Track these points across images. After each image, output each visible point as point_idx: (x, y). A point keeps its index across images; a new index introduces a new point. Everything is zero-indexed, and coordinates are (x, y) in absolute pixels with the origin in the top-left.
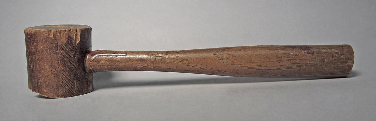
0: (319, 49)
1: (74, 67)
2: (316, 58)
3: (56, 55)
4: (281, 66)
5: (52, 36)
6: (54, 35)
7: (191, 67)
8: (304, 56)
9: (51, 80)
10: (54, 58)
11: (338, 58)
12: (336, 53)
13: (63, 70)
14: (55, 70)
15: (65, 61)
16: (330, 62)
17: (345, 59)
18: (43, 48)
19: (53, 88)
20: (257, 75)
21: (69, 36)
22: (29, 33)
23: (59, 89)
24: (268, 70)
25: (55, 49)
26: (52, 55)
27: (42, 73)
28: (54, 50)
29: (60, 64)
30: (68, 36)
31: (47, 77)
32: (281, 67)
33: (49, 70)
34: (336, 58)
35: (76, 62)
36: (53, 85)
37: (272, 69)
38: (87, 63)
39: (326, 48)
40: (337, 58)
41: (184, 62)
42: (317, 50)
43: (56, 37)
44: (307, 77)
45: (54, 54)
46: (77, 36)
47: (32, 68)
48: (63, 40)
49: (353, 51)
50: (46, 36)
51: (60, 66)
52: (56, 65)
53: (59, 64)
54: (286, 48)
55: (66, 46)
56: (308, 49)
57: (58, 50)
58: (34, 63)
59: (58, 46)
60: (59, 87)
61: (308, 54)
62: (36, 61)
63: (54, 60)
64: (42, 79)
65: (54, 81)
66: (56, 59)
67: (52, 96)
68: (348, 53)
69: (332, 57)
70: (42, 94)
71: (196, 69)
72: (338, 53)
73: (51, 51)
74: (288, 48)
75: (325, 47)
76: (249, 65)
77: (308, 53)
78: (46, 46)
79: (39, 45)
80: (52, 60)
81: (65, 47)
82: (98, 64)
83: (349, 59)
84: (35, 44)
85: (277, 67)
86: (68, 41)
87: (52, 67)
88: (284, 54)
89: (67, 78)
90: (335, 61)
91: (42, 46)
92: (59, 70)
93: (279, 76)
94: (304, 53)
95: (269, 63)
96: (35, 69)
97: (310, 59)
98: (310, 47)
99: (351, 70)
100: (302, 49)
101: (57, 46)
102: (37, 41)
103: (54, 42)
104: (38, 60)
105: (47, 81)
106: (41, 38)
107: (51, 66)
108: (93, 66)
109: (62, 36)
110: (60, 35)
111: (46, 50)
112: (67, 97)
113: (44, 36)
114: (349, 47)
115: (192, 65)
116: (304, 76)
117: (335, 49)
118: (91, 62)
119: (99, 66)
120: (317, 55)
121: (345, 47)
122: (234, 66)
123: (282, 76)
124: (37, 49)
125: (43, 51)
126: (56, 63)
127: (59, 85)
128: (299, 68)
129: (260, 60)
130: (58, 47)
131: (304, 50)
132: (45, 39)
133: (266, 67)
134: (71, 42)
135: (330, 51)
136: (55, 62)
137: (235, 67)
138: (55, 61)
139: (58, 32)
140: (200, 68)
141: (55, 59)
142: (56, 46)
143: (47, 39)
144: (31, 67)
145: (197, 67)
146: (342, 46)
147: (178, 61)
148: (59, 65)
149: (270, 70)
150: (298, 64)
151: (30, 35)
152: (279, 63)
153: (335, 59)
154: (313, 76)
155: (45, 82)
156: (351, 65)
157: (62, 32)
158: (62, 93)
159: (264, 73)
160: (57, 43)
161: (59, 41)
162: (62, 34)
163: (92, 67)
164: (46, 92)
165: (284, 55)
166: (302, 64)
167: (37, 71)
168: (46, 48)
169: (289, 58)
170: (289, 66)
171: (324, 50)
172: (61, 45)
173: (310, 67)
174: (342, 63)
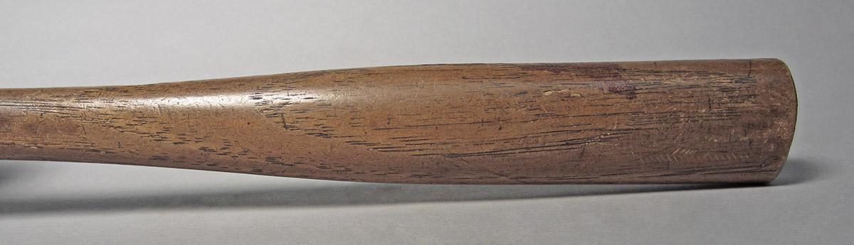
0: (656, 73)
2: (645, 110)
4: (506, 140)
7: (168, 144)
8: (598, 102)
11: (731, 110)
12: (724, 90)
16: (701, 126)
17: (761, 112)
20: (420, 177)
24: (459, 155)
32: (508, 146)
34: (723, 109)
37: (471, 155)
39: (685, 72)
40: (729, 109)
41: (142, 129)
42: (651, 78)
44: (616, 183)
49: (790, 80)
54: (530, 72)
56: (615, 76)
61: (614, 95)
68: (771, 88)
69: (710, 104)
71: (192, 152)
72: (733, 90)
74: (536, 72)
75: (683, 68)
76: (381, 138)
77: (613, 91)
83: (775, 112)
85: (492, 147)
88: (517, 94)
90: (721, 123)
93: (504, 178)
94: (596, 91)
95: (461, 130)
97: (618, 114)
98: (624, 67)
99: (786, 154)
100: (592, 77)
114: (777, 67)
115: (172, 137)
116: (602, 179)
117: (720, 75)
120: (650, 96)
121: (762, 67)
122: (327, 140)
123: (516, 178)
128: (576, 150)
129: (425, 117)
131: (599, 78)
133: (450, 146)
135: (702, 83)
137: (332, 147)
140: (204, 149)
145: (194, 146)
146: (750, 65)
147: (123, 125)
149: (465, 155)
150: (572, 132)
152: (500, 129)
153: (720, 114)
154: (637, 179)
156: (785, 136)
159: (447, 170)
165: (517, 99)
166: (592, 133)
169: (537, 112)
170: (537, 142)
171: (679, 80)
173: (622, 145)
174: (749, 127)
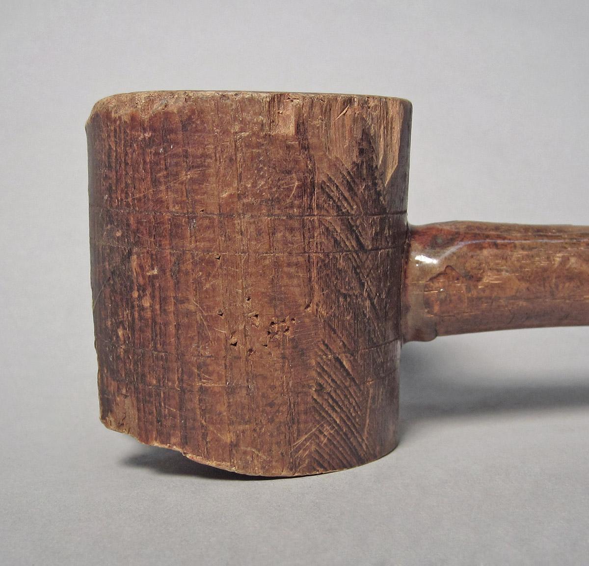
1: (372, 304)
3: (298, 237)
5: (288, 129)
6: (298, 126)
9: (265, 378)
10: (290, 253)
13: (328, 324)
14: (288, 323)
15: (340, 271)
18: (231, 196)
19: (271, 421)
21: (366, 134)
22: (145, 117)
23: (302, 426)
25: (296, 202)
26: (279, 235)
27: (219, 339)
28: (292, 206)
29: (316, 287)
30: (360, 136)
31: (241, 363)
33: (257, 322)
35: (379, 280)
36: (271, 405)
38: (410, 288)
43: (309, 135)
45: (292, 230)
46: (389, 137)
47: (148, 314)
48: (336, 153)
50: (256, 128)
51: (316, 299)
52: (297, 290)
53: (312, 288)
55: (350, 189)
57: (310, 207)
58: (171, 284)
59: (313, 184)
60: (303, 417)
62: (187, 273)
63: (289, 265)
64: (210, 374)
65: (278, 384)
66: (301, 259)
67: (263, 468)
70: (208, 457)
73: (277, 212)
78: (254, 185)
79: (212, 185)
80: (277, 264)
81: (347, 194)
82: (469, 289)
84: (186, 176)
86: (359, 161)
87: (275, 307)
89: (341, 364)
91: (229, 185)
92: (307, 320)
96: (171, 317)
101: (307, 188)
102: (204, 156)
103: (296, 162)
104: (195, 264)
105: (243, 382)
106: (228, 141)
107: (273, 299)
108: (442, 302)
109: (332, 131)
110: (328, 126)
111: (249, 207)
112: (334, 469)
113: (242, 130)
118: (431, 279)
119: (471, 300)
124: (195, 202)
125: (230, 216)
126: (295, 281)
127: (302, 408)
130: (312, 194)
132: (249, 146)
134: (372, 169)
136: (290, 276)
138: (292, 270)
139: (317, 110)
141: (294, 259)
142: (303, 187)
143: (259, 145)
144: (142, 308)
148: (311, 294)
151: (153, 129)
155: (231, 391)
157: (337, 107)
158: (313, 448)
160: (312, 172)
161: (321, 160)
162: (336, 117)
163: (436, 309)
164: (234, 445)
167: (189, 326)
168: (249, 200)
172: (330, 179)
